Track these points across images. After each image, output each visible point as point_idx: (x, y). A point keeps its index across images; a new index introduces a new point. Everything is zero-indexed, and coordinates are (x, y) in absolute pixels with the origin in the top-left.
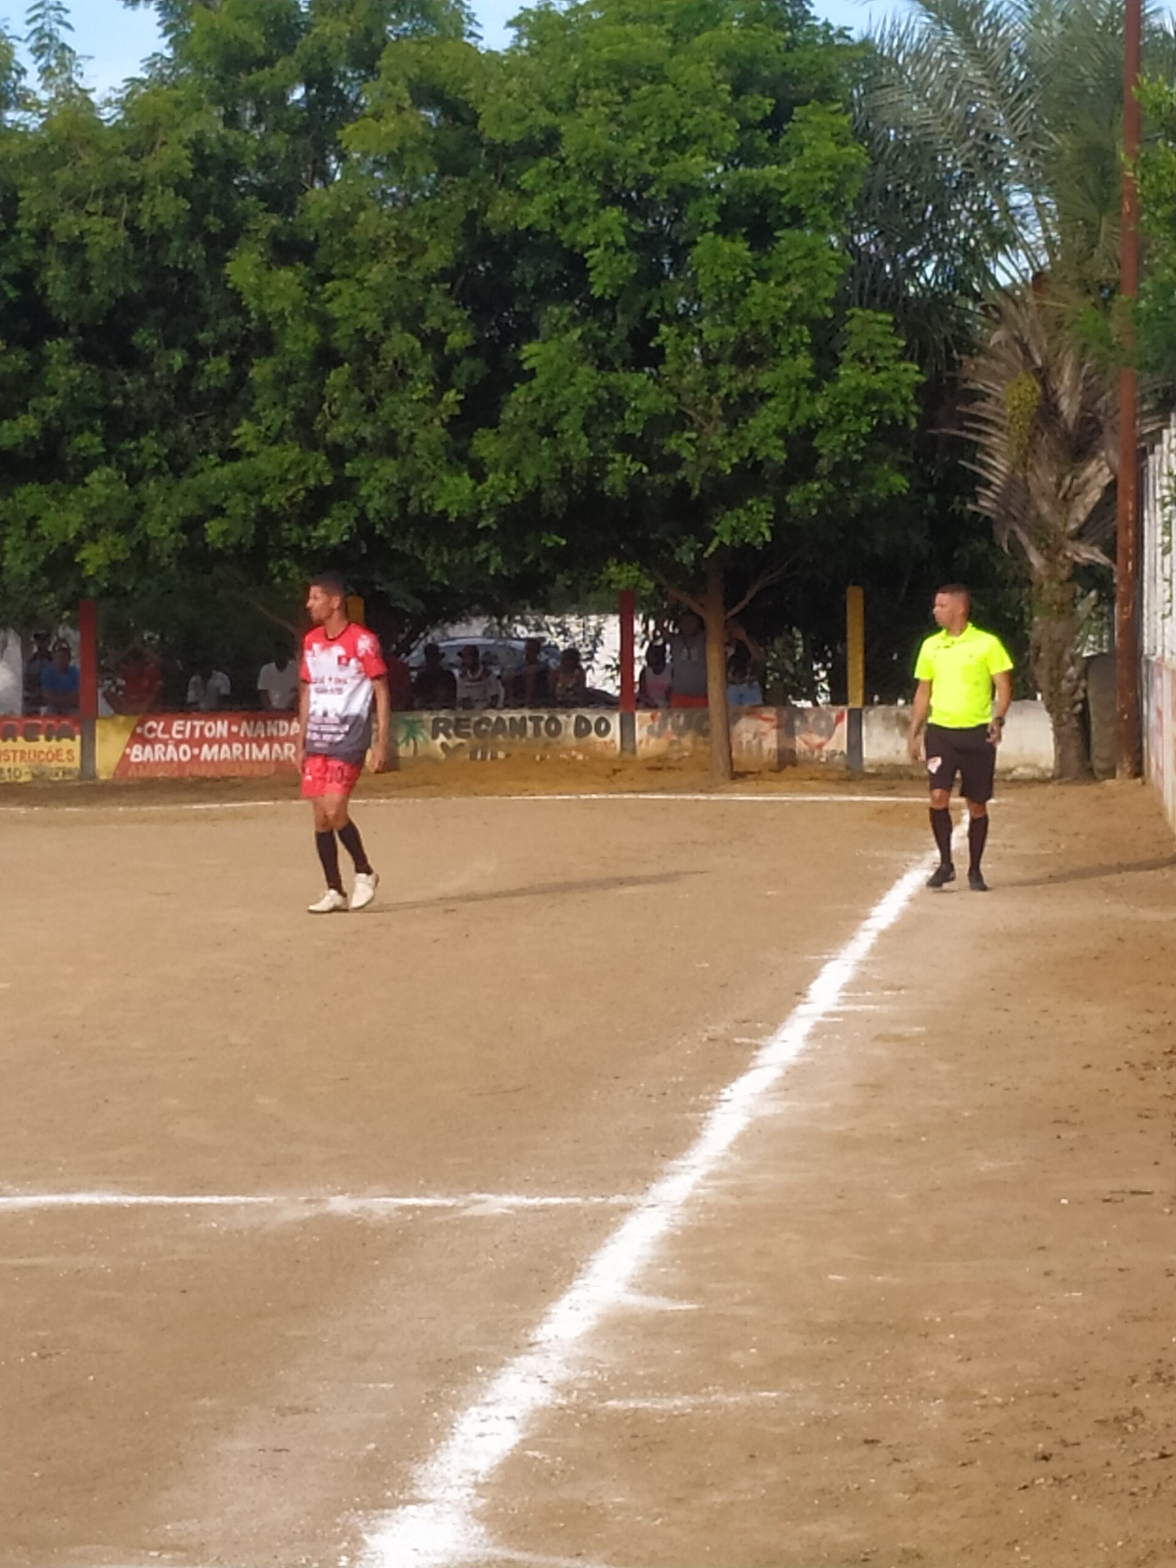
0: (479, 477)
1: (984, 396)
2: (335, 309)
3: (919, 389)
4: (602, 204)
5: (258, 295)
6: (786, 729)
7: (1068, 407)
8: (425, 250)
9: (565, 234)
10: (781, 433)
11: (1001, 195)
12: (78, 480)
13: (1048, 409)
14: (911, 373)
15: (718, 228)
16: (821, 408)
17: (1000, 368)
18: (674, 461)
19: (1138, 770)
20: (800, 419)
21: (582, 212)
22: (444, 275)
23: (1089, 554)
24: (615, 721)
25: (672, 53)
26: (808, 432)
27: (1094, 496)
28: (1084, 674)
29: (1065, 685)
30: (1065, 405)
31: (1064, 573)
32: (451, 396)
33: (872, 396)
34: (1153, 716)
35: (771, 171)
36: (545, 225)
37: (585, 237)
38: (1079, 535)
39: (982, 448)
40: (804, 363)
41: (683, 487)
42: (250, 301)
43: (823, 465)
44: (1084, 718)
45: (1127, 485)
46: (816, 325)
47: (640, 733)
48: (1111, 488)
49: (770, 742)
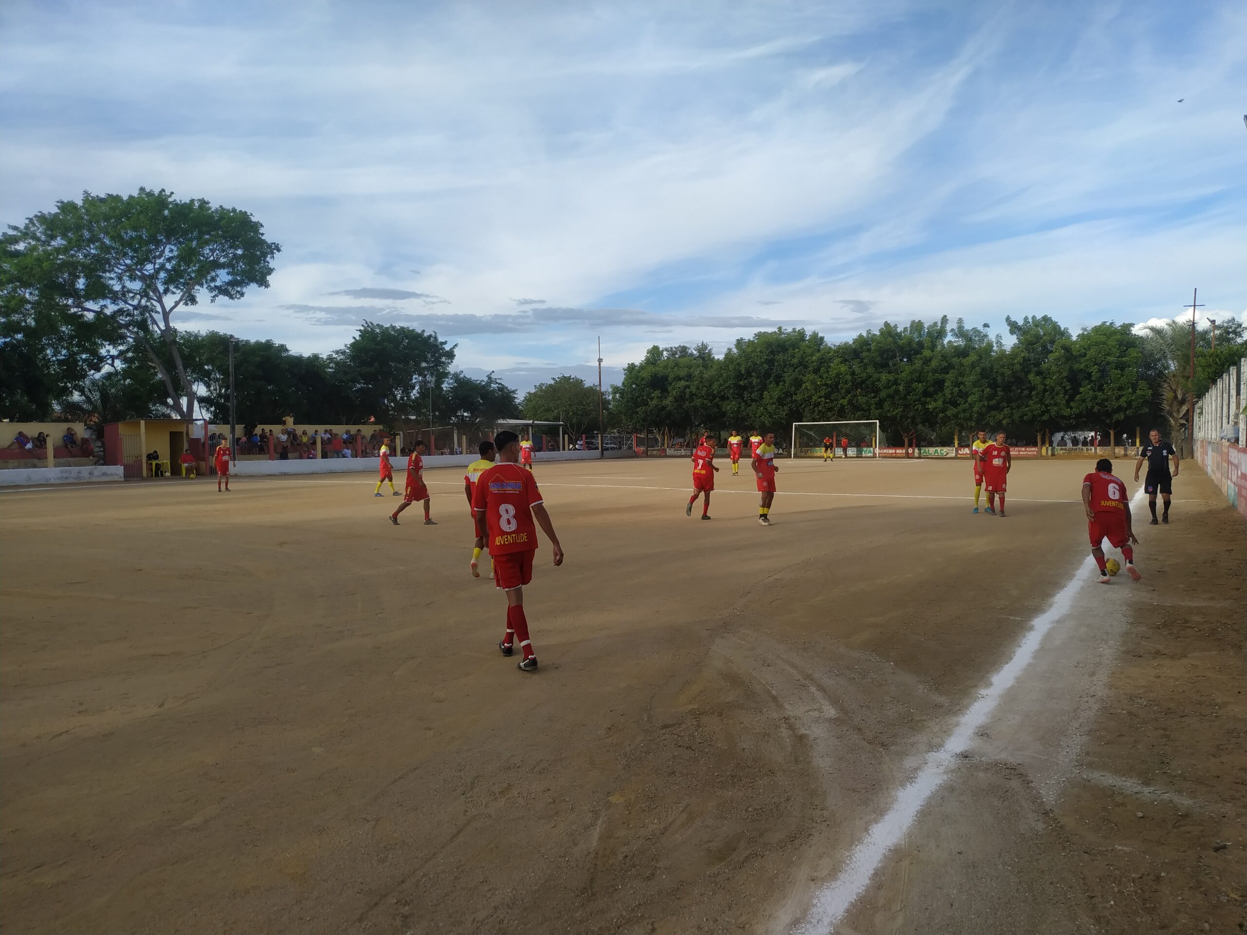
0: (1071, 409)
1: (1163, 395)
2: (1047, 383)
3: (1152, 394)
4: (1094, 365)
5: (1034, 381)
6: (1126, 450)
7: (1180, 397)
8: (1062, 373)
9: (1087, 370)
10: (1125, 402)
11: (1167, 362)
12: (1002, 410)
13: (1176, 397)
14: (1150, 392)
15: (1115, 369)
16: (1133, 398)
17: (1166, 390)
18: (1107, 406)
19: (1193, 458)
20: (1129, 399)
21: (1090, 367)
22: (1066, 377)
23: (1183, 422)
24: (1093, 448)
25: (1107, 340)
26: (1131, 402)
27: (1184, 412)
28: (1182, 441)
29: (1178, 443)
30: (1179, 396)
31: (1178, 425)
32: (1067, 396)
33: (1143, 395)
34: (1196, 449)
35: (1124, 359)
36: (1084, 368)
37: (1091, 370)
38: (1181, 418)
39: (1161, 403)
40: (1130, 390)
41: (1108, 410)
42: (1032, 382)
43: (1133, 407)
44: (1182, 449)
45: (1191, 410)
46: (1132, 384)
47: (1098, 451)
48: (1188, 410)
49: (1122, 452)
